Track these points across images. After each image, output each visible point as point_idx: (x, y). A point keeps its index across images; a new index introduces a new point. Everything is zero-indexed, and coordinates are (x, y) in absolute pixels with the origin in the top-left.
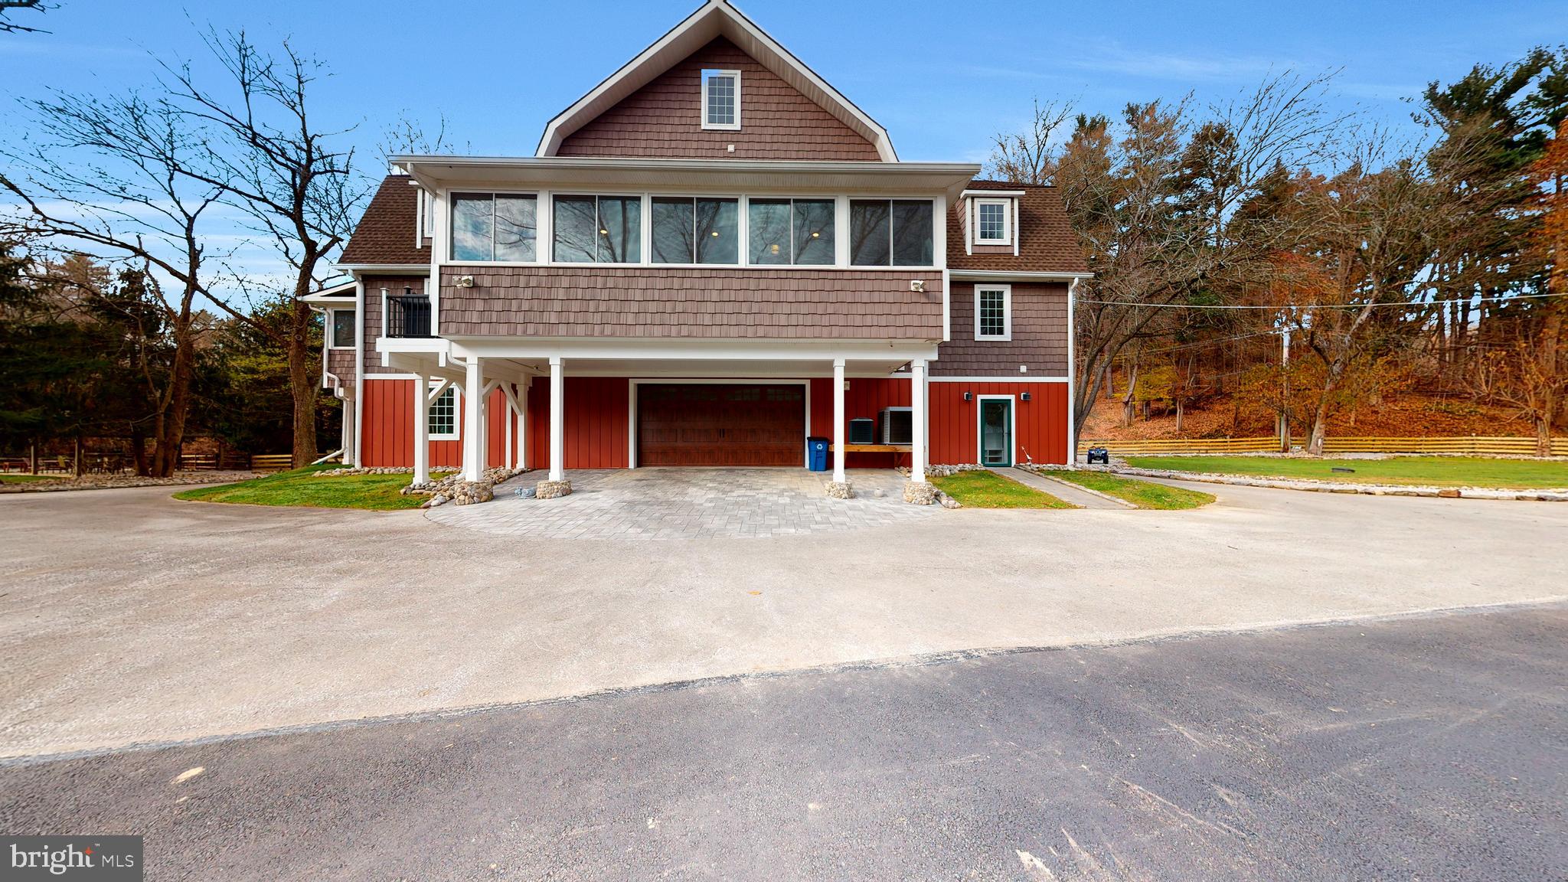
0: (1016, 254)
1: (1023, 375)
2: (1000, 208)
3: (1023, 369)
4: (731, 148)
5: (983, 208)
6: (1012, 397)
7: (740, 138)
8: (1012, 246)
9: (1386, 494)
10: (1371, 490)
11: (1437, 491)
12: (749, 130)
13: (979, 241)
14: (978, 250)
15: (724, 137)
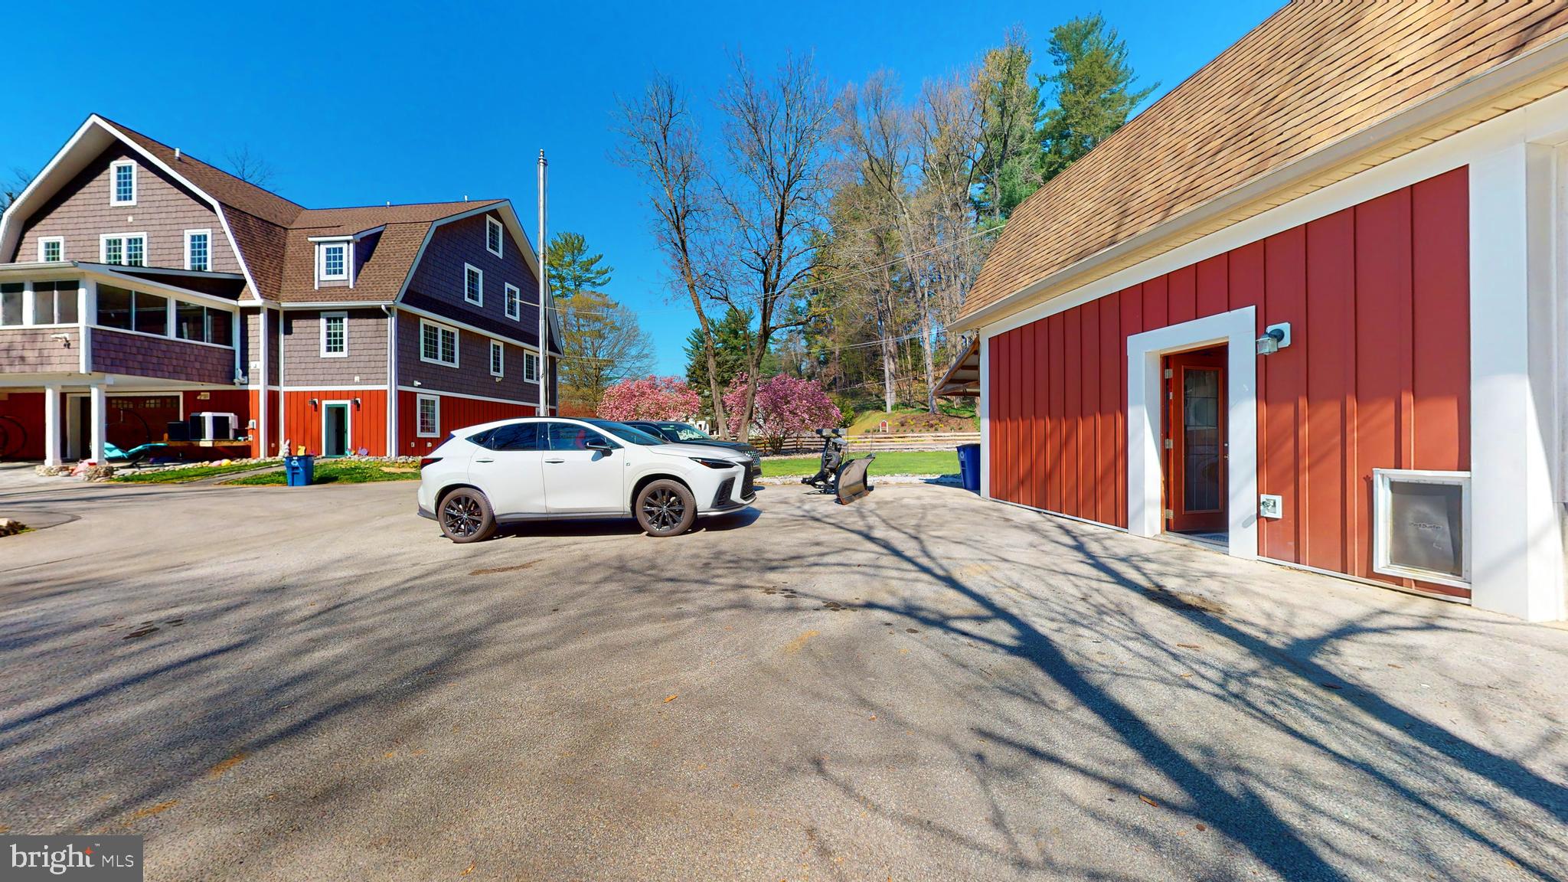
0: (351, 286)
1: (357, 384)
2: (341, 250)
3: (357, 379)
4: (130, 219)
5: (328, 251)
6: (348, 403)
7: (136, 211)
8: (348, 280)
12: (144, 205)
13: (324, 277)
14: (323, 285)
15: (126, 211)
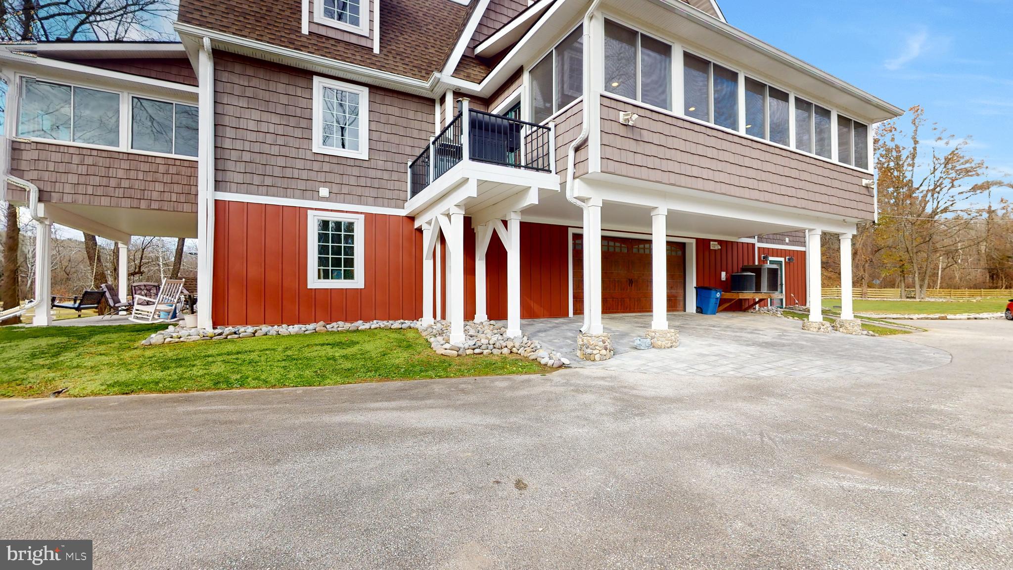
1: (787, 244)
3: (787, 240)
6: (783, 260)
9: (918, 319)
10: (911, 316)
11: (937, 317)
